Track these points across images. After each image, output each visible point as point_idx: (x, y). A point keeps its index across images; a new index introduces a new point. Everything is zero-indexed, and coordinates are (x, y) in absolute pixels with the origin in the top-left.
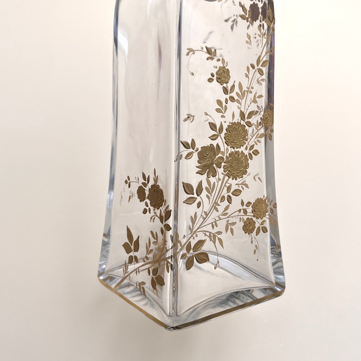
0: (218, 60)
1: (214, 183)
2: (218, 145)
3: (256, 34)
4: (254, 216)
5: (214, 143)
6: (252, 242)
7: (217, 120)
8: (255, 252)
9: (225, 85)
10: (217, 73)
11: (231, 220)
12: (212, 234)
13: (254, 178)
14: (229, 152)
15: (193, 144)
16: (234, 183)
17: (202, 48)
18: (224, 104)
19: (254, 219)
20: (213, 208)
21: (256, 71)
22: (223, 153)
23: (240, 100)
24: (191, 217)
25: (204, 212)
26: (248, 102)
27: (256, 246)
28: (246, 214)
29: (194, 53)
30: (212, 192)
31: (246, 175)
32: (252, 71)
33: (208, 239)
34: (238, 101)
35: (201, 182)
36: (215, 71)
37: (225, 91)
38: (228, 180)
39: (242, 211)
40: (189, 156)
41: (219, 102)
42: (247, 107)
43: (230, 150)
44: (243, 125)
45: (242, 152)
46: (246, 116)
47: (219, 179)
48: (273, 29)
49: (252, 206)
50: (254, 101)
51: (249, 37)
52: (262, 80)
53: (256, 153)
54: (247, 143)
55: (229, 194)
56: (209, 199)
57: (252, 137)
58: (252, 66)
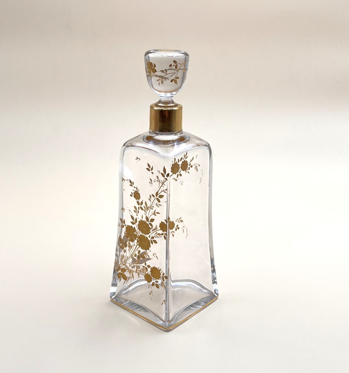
0: (135, 187)
1: (132, 245)
2: (134, 228)
3: (155, 180)
6: (149, 288)
9: (138, 200)
10: (134, 193)
13: (153, 255)
14: (140, 234)
15: (124, 221)
17: (128, 180)
18: (138, 209)
20: (131, 257)
21: (155, 199)
24: (122, 255)
26: (151, 213)
27: (151, 291)
28: (147, 271)
29: (125, 181)
30: (131, 249)
31: (149, 251)
32: (153, 198)
33: (127, 270)
34: (145, 211)
36: (133, 192)
37: (138, 203)
38: (139, 248)
39: (145, 268)
40: (123, 226)
41: (135, 207)
42: (150, 215)
43: (141, 233)
44: (147, 224)
45: (147, 237)
46: (150, 220)
47: (135, 245)
48: (166, 179)
49: (151, 269)
50: (154, 214)
51: (151, 180)
52: (160, 205)
53: (156, 242)
54: (150, 234)
55: (139, 255)
56: (129, 251)
57: (153, 233)
58: (153, 196)
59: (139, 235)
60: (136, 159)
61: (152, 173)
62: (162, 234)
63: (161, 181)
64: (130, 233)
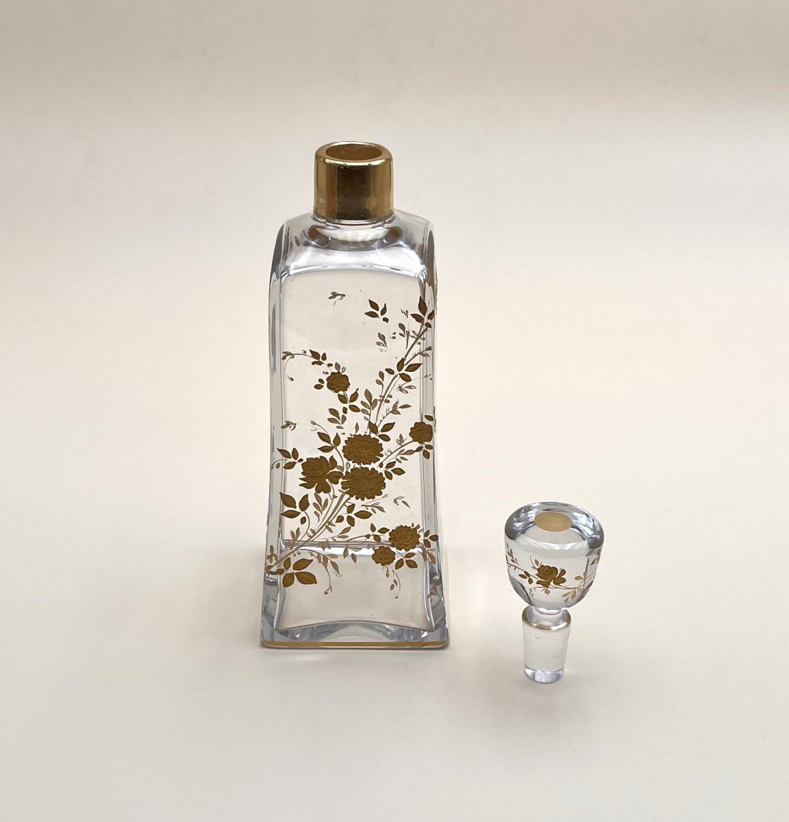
0: (330, 365)
1: (327, 500)
2: (332, 458)
3: (395, 333)
4: (393, 546)
5: (327, 456)
6: (387, 576)
7: (332, 431)
8: (392, 587)
9: (341, 393)
10: (327, 379)
11: (352, 545)
12: (322, 557)
13: (395, 501)
14: (352, 467)
15: (295, 453)
16: (359, 505)
17: (305, 352)
18: (341, 414)
19: (394, 549)
20: (325, 527)
21: (396, 376)
22: (342, 468)
23: (369, 410)
24: (292, 531)
25: (312, 529)
26: (383, 412)
27: (395, 581)
28: (380, 541)
29: (293, 357)
30: (323, 510)
31: (380, 497)
32: (387, 376)
33: (316, 560)
34: (364, 411)
35: (306, 496)
36: (324, 378)
37: (343, 399)
38: (349, 499)
39: (372, 537)
40: (290, 466)
41: (333, 412)
42: (380, 418)
43: (352, 465)
44: (374, 438)
45: (373, 469)
46: (380, 429)
47: (335, 497)
48: (428, 325)
49: (390, 534)
50: (395, 411)
51: (382, 337)
52: (410, 387)
53: (400, 472)
54: (382, 459)
55: (350, 515)
56: (318, 516)
57: (392, 453)
58: (390, 371)
59: (349, 470)
60: (330, 298)
61: (386, 320)
62: (419, 449)
63: (414, 332)
64: (317, 474)
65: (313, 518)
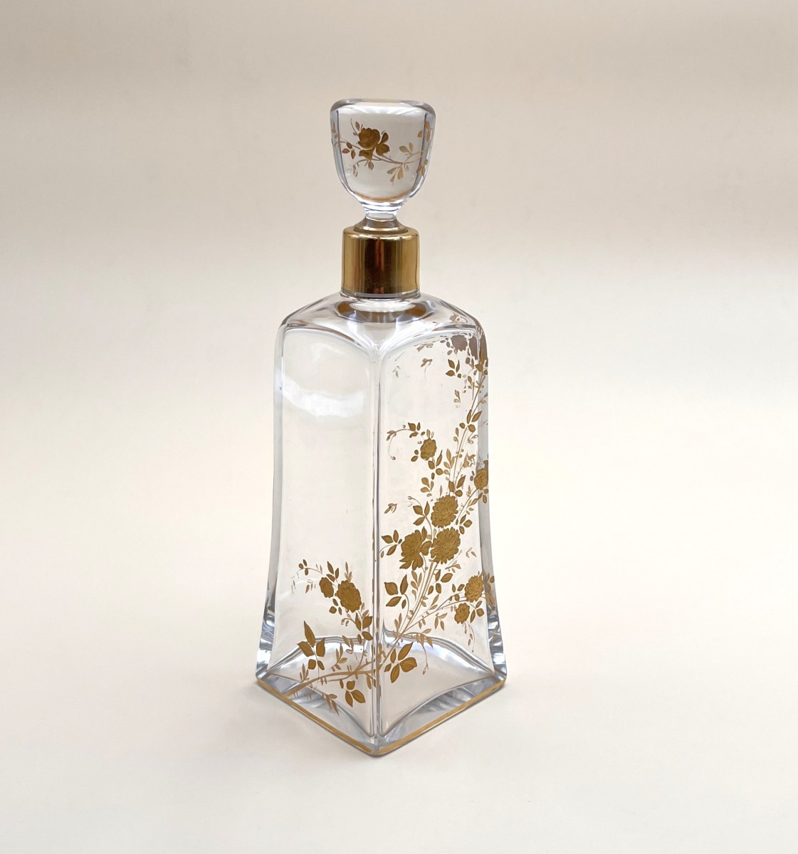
0: (423, 433)
1: (421, 574)
2: (424, 529)
4: (468, 600)
5: (420, 528)
6: (466, 632)
8: (469, 642)
9: (431, 459)
10: (421, 449)
11: (441, 612)
12: (419, 635)
13: (467, 555)
14: (437, 533)
15: (396, 536)
16: (443, 568)
17: (405, 427)
18: (430, 480)
19: (468, 603)
20: (420, 603)
21: (466, 429)
22: (430, 536)
23: (448, 470)
24: (396, 620)
25: (411, 611)
26: (458, 469)
27: (471, 635)
28: (459, 600)
29: (395, 435)
30: (419, 586)
31: (458, 553)
32: (461, 431)
34: (446, 472)
35: (406, 577)
36: (418, 447)
37: (431, 465)
38: (436, 566)
39: (454, 598)
40: (391, 551)
41: (425, 481)
42: (456, 475)
43: (438, 530)
44: (452, 496)
45: (452, 528)
46: (456, 485)
47: (427, 568)
48: (486, 373)
49: (465, 589)
50: (465, 464)
51: (458, 394)
52: (474, 437)
53: (469, 524)
54: (458, 516)
55: (438, 582)
56: (415, 594)
57: (464, 507)
58: (462, 425)
60: (422, 366)
61: (460, 376)
62: (480, 496)
63: (477, 382)
64: (412, 550)
65: (411, 597)
